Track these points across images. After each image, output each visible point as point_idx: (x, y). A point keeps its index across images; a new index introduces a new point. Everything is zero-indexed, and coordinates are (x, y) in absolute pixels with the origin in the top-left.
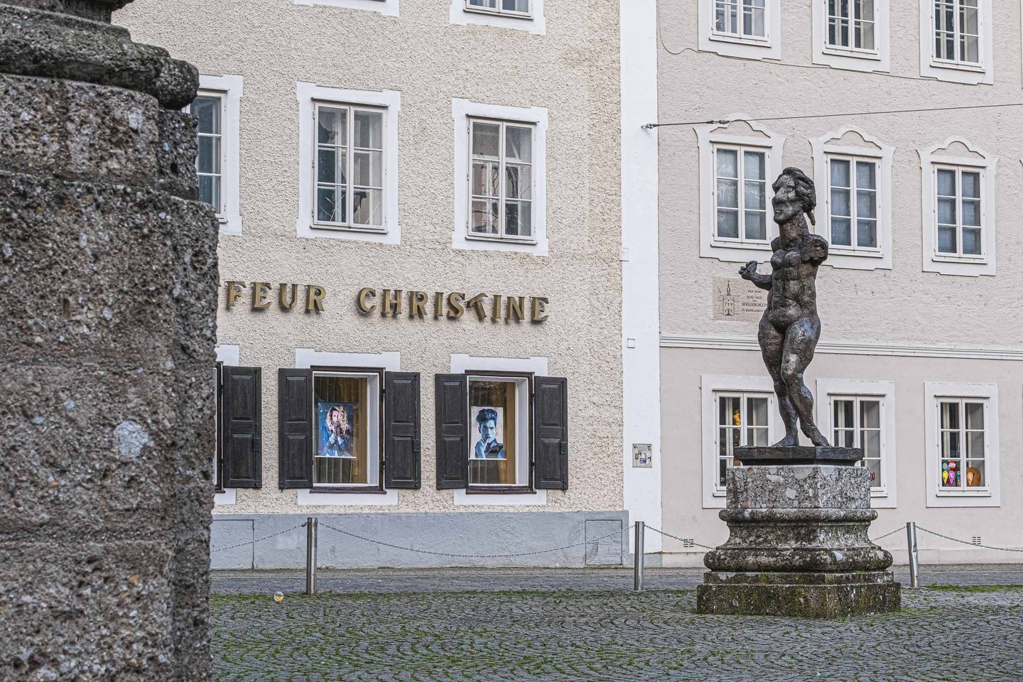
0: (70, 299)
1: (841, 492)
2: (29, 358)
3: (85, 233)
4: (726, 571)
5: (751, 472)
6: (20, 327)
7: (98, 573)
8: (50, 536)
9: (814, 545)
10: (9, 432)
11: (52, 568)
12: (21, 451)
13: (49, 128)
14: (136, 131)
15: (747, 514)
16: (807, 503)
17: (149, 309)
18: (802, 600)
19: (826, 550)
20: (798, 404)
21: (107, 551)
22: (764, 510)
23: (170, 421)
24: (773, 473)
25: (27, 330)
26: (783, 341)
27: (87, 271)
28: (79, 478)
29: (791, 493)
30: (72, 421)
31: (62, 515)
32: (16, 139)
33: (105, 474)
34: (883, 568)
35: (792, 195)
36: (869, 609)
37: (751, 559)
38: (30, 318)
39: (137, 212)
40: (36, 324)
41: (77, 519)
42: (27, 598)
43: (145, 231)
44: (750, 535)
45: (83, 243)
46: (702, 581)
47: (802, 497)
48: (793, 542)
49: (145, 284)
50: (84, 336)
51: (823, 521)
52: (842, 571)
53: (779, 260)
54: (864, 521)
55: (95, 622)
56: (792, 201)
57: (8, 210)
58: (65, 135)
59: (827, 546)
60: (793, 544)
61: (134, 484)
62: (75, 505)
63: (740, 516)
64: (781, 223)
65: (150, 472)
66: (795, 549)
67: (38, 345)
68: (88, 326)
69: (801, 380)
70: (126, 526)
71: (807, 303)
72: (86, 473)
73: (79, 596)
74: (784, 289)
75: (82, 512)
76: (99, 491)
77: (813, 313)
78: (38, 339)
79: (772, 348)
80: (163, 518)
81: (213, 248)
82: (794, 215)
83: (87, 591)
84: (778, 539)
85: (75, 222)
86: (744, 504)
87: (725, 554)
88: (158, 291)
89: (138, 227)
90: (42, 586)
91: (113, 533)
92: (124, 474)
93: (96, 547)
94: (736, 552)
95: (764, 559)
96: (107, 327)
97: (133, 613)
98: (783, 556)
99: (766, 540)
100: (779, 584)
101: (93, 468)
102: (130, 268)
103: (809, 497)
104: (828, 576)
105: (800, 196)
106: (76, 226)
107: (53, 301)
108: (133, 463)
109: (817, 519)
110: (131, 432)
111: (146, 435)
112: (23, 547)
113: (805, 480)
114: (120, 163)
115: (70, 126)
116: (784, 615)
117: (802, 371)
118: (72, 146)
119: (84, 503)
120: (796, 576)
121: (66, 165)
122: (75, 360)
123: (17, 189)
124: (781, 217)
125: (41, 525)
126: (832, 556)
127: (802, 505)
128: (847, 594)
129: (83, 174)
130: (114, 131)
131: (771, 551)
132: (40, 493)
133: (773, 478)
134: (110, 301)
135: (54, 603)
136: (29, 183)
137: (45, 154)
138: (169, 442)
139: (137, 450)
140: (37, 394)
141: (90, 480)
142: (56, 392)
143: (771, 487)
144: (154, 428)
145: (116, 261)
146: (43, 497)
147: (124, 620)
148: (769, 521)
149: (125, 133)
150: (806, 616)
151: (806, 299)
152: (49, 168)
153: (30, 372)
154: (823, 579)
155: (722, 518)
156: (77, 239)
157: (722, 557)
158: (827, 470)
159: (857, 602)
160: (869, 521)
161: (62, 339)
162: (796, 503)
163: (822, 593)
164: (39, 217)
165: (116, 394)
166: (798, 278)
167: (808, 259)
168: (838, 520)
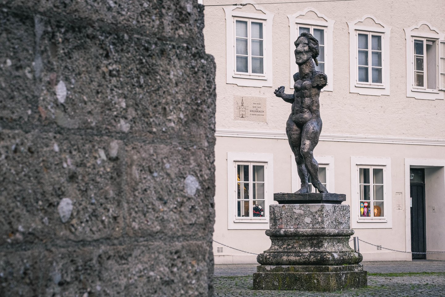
0: (167, 107)
1: (336, 219)
2: (150, 140)
3: (173, 71)
4: (270, 265)
5: (284, 208)
6: (147, 123)
7: (179, 259)
8: (160, 238)
9: (322, 249)
10: (144, 181)
11: (162, 257)
12: (149, 192)
13: (155, 12)
14: (189, 14)
15: (282, 232)
16: (317, 226)
17: (198, 113)
18: (315, 281)
19: (328, 252)
20: (310, 168)
21: (183, 247)
22: (292, 230)
23: (207, 175)
24: (297, 209)
25: (149, 124)
26: (301, 133)
27: (174, 92)
28: (171, 207)
29: (308, 220)
30: (168, 175)
31: (165, 227)
32: (142, 18)
33: (181, 204)
34: (357, 263)
35: (306, 48)
36: (352, 286)
37: (285, 258)
38: (151, 117)
39: (192, 59)
40: (153, 121)
41: (171, 229)
42: (152, 273)
43: (196, 69)
44: (284, 244)
45: (172, 76)
46: (255, 271)
47: (314, 222)
48: (309, 248)
49: (196, 99)
50: (173, 128)
51: (327, 236)
52: (337, 265)
53: (299, 86)
54: (347, 236)
55: (179, 286)
56: (306, 52)
57: (142, 57)
58: (161, 16)
59: (329, 250)
60: (309, 249)
61: (193, 210)
62: (170, 221)
63: (278, 233)
64: (300, 65)
65: (199, 203)
66: (311, 252)
67: (155, 133)
68: (174, 123)
69: (312, 155)
70: (190, 233)
71: (314, 111)
72: (174, 204)
73: (172, 272)
74: (302, 103)
75: (173, 226)
76: (179, 214)
77: (318, 117)
78: (154, 130)
79: (295, 136)
80: (204, 229)
81: (214, 79)
82: (308, 60)
83: (175, 269)
84: (300, 246)
85: (169, 64)
86: (280, 226)
87: (270, 255)
88: (201, 103)
89: (193, 67)
90: (157, 267)
91: (186, 237)
92: (189, 204)
93: (178, 245)
94: (276, 254)
95: (293, 258)
96: (181, 123)
97: (194, 282)
98: (304, 256)
99: (293, 247)
100: (301, 271)
101: (177, 201)
102: (190, 91)
103: (319, 222)
104: (331, 267)
105: (311, 49)
106: (169, 67)
107: (159, 108)
108: (192, 198)
109: (323, 235)
110: (192, 181)
111: (197, 183)
112: (150, 245)
113: (316, 213)
114: (183, 31)
115: (164, 11)
116: (305, 290)
117: (312, 150)
118: (165, 22)
119: (174, 220)
120: (312, 267)
121: (162, 32)
122: (169, 141)
123: (144, 46)
124: (300, 61)
125: (157, 233)
126: (333, 256)
127: (315, 226)
128: (340, 278)
129: (169, 38)
130: (181, 13)
131: (297, 253)
132: (156, 215)
133: (297, 211)
134: (183, 109)
135: (162, 276)
136: (148, 42)
137: (153, 27)
138: (207, 187)
139: (194, 191)
140: (154, 160)
141: (176, 208)
142: (162, 159)
143: (296, 216)
144: (201, 179)
145: (185, 87)
146: (157, 217)
147: (190, 286)
148: (295, 236)
149: (185, 15)
150: (318, 290)
151: (314, 108)
152: (155, 34)
153: (152, 148)
154: (328, 269)
155: (267, 234)
156: (169, 74)
157: (268, 257)
158: (328, 207)
159: (345, 282)
160: (350, 236)
161: (164, 129)
162: (311, 226)
163: (328, 277)
164: (154, 62)
165: (185, 161)
166: (310, 96)
167: (316, 85)
168: (335, 235)
